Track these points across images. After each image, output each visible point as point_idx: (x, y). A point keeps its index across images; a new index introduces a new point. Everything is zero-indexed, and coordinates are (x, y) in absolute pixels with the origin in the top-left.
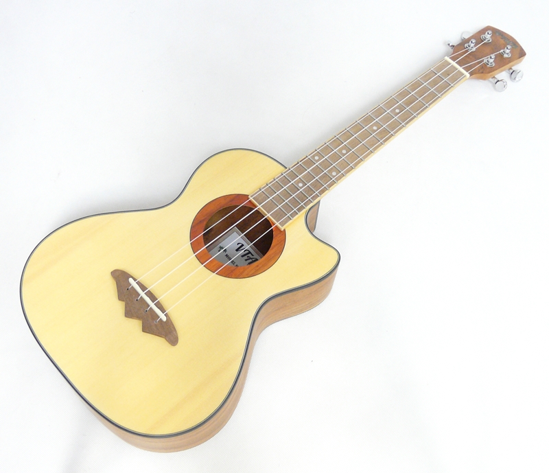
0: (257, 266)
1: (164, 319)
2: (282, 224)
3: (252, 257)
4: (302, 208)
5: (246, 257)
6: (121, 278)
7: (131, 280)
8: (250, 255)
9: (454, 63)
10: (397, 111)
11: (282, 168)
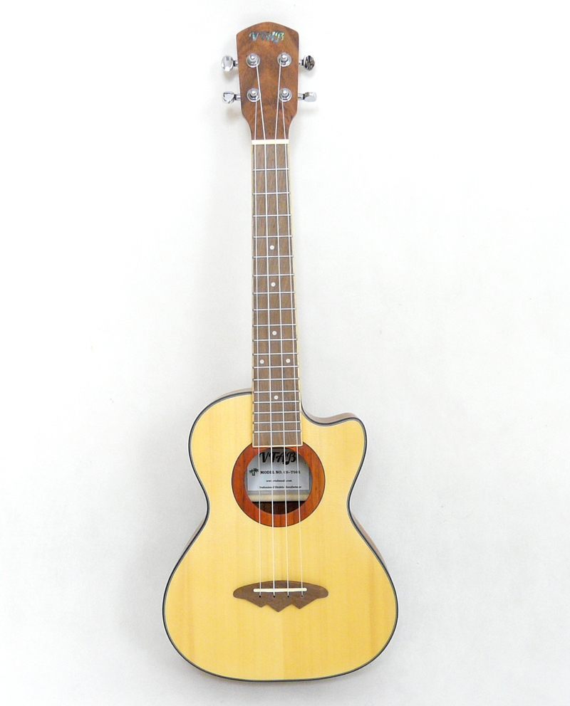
0: (316, 489)
1: (305, 590)
2: (299, 443)
3: (279, 455)
4: (298, 414)
5: (276, 460)
6: (245, 593)
7: (255, 590)
8: (276, 455)
9: (265, 142)
10: (272, 247)
11: (248, 396)
